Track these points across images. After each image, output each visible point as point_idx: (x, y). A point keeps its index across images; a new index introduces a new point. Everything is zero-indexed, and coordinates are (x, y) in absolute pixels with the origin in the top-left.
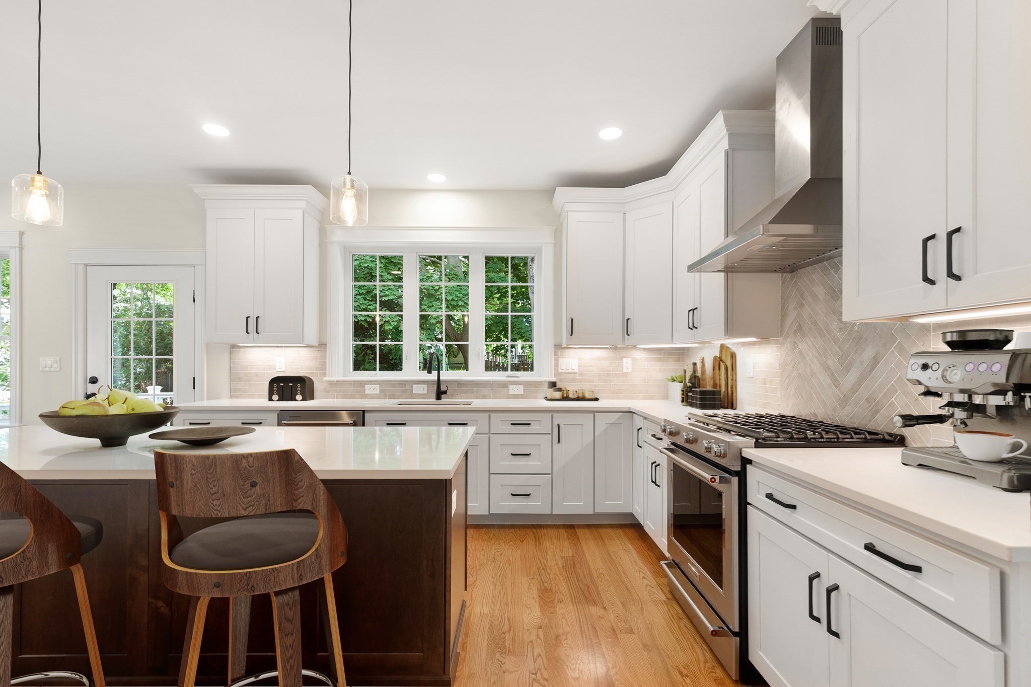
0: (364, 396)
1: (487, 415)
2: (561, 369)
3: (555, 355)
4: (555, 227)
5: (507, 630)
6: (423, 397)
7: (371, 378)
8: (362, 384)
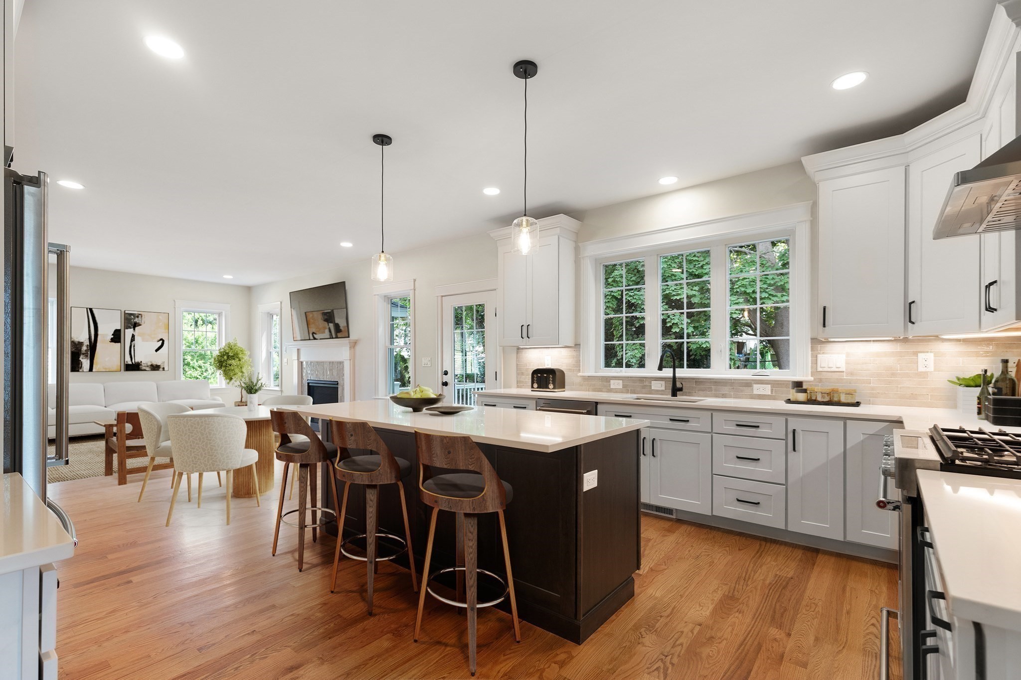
0: (610, 390)
1: (709, 413)
2: (821, 367)
3: (812, 349)
4: (812, 201)
5: (666, 615)
6: (660, 393)
7: (617, 374)
8: (608, 379)
